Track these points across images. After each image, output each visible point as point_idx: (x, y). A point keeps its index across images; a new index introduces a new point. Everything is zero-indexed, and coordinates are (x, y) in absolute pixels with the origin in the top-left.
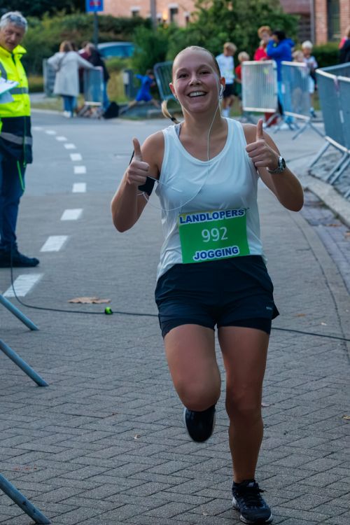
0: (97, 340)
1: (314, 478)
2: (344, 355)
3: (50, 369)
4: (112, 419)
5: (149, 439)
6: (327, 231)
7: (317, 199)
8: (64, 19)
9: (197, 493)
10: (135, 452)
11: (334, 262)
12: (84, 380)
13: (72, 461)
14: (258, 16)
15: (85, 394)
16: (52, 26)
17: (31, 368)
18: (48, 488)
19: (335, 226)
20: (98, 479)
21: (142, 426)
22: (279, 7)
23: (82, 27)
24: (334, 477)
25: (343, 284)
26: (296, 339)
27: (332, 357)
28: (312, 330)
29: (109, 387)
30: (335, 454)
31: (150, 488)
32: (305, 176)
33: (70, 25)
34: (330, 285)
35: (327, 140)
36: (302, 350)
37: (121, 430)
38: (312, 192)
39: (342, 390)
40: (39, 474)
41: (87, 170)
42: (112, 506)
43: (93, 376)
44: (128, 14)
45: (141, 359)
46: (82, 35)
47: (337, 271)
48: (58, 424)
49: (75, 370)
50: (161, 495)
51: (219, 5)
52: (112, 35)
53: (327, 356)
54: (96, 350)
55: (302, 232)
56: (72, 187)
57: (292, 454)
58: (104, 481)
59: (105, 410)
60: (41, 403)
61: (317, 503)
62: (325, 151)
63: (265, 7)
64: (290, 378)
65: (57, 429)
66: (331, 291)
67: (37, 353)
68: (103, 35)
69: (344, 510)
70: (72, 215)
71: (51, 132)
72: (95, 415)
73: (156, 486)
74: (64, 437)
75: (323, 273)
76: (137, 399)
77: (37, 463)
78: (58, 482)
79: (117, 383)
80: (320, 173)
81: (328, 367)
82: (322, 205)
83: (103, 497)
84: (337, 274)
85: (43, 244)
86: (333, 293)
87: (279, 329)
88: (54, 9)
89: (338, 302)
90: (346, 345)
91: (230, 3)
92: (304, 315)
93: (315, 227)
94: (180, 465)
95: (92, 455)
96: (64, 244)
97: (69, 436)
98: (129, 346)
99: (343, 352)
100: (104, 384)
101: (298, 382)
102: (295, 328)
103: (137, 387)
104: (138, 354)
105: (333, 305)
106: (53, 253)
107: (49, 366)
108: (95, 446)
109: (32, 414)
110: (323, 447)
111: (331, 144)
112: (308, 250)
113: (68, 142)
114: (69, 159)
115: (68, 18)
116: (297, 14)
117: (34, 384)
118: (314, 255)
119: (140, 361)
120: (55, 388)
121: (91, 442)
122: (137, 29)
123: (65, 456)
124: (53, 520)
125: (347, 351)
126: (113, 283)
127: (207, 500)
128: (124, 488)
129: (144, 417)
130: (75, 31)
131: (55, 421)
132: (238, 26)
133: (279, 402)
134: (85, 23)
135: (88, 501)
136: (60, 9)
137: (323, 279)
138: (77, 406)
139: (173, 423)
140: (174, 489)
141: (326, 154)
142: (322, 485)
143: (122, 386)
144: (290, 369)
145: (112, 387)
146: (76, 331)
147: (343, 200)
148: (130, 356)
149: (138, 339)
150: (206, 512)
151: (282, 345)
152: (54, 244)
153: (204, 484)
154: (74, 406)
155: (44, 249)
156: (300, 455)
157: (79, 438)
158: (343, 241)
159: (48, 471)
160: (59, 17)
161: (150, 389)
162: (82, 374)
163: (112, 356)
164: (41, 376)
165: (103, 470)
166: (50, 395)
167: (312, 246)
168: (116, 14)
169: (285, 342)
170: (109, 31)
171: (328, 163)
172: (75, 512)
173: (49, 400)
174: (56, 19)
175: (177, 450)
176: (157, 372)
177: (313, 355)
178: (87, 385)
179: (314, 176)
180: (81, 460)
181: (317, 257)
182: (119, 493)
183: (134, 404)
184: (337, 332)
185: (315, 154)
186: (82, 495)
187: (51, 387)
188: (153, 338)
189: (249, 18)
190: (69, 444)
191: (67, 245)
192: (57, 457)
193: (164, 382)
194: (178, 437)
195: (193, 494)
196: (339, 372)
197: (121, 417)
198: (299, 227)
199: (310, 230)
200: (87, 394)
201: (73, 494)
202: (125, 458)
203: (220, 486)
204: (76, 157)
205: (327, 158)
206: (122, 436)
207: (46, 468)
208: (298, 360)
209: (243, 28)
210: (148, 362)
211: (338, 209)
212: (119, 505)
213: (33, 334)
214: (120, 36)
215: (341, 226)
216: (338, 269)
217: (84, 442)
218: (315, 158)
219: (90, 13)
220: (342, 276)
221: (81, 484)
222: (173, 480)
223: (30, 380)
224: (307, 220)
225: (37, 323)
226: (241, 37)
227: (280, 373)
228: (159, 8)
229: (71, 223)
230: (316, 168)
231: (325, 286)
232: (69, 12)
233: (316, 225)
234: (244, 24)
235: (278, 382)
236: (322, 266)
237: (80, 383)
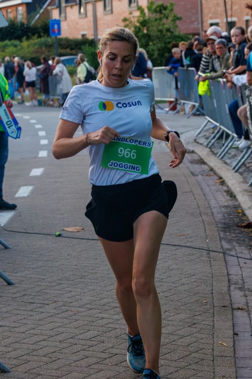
0: (48, 254)
1: (181, 340)
2: (208, 261)
3: (16, 273)
4: (54, 305)
5: (77, 317)
6: (204, 180)
7: (199, 158)
8: (36, 41)
9: (105, 351)
10: (68, 326)
11: (206, 200)
12: (37, 280)
13: (26, 333)
14: (164, 36)
15: (38, 289)
16: (28, 46)
17: (3, 273)
18: (10, 349)
19: (210, 176)
20: (42, 343)
21: (73, 308)
22: (178, 30)
23: (49, 46)
24: (194, 339)
25: (211, 214)
26: (177, 251)
27: (200, 262)
28: (188, 244)
29: (54, 284)
30: (196, 325)
31: (75, 348)
32: (192, 143)
33: (41, 45)
34: (202, 214)
35: (206, 119)
36: (181, 258)
37: (59, 311)
38: (196, 153)
39: (204, 283)
40: (5, 340)
41: (49, 142)
42: (50, 360)
43: (43, 277)
44: (79, 37)
45: (75, 265)
46: (49, 52)
47: (208, 206)
48: (19, 309)
49: (32, 274)
50: (82, 353)
51: (137, 29)
52: (68, 51)
53: (196, 261)
54: (47, 261)
55: (187, 180)
56: (38, 154)
57: (168, 325)
58: (46, 344)
59: (50, 299)
60: (9, 295)
61: (182, 356)
62: (205, 126)
63: (168, 30)
64: (171, 276)
65: (18, 312)
66: (203, 219)
67: (9, 263)
68: (62, 51)
69: (199, 360)
70: (37, 172)
71: (26, 117)
72: (43, 302)
73: (79, 347)
74: (22, 317)
75: (199, 207)
76: (71, 292)
77: (4, 334)
78: (17, 346)
79: (58, 281)
80: (202, 140)
81: (196, 269)
82: (202, 162)
83: (45, 354)
84: (208, 208)
85: (17, 192)
86: (204, 220)
87: (167, 244)
88: (30, 34)
89: (206, 226)
90: (209, 254)
91: (145, 28)
92: (183, 235)
93: (196, 177)
94: (96, 333)
95: (40, 328)
96: (30, 192)
97: (26, 317)
98: (68, 258)
99: (207, 259)
100: (50, 282)
101: (176, 279)
102: (177, 244)
103: (71, 284)
104: (74, 262)
105: (204, 227)
106: (24, 198)
107: (15, 271)
108: (42, 323)
109: (3, 303)
110: (189, 320)
111: (209, 121)
112: (190, 192)
113: (37, 124)
114: (37, 135)
115: (39, 39)
116: (190, 34)
117: (5, 283)
118: (194, 195)
119: (75, 267)
120: (19, 285)
121: (40, 320)
122: (83, 47)
123: (22, 329)
124: (12, 369)
125: (210, 258)
126: (61, 216)
127: (112, 355)
128: (59, 349)
129: (74, 303)
130: (44, 49)
131: (17, 307)
132: (151, 43)
133: (163, 292)
134: (50, 43)
135: (35, 357)
136: (34, 34)
137: (198, 211)
138: (32, 297)
139: (93, 307)
140: (91, 349)
141: (207, 128)
142: (186, 344)
143: (62, 284)
144: (172, 270)
145: (55, 284)
146: (34, 249)
147: (216, 158)
148: (69, 264)
149: (74, 253)
150: (110, 363)
151: (168, 255)
152: (24, 191)
153: (111, 345)
154: (30, 297)
155: (17, 195)
156: (173, 325)
157: (32, 317)
158: (214, 186)
159: (10, 339)
160: (33, 39)
161: (79, 285)
162: (37, 276)
163: (57, 264)
164: (9, 278)
165: (46, 337)
166: (15, 290)
167: (193, 190)
168: (71, 37)
169: (170, 253)
170: (66, 48)
171: (207, 134)
172: (26, 365)
173: (15, 293)
174: (31, 41)
175: (95, 324)
176: (85, 274)
177: (188, 261)
178: (39, 283)
179: (198, 143)
180: (32, 331)
181: (196, 197)
182: (55, 352)
183: (69, 295)
184: (204, 246)
185: (199, 128)
186: (31, 354)
187: (16, 285)
188: (84, 252)
189: (158, 38)
190: (25, 321)
191: (32, 192)
192: (17, 330)
193: (89, 281)
194: (96, 316)
195: (103, 352)
196: (204, 272)
197: (60, 304)
198: (186, 177)
199: (192, 179)
200: (39, 289)
201: (26, 353)
202: (61, 330)
203: (120, 347)
204: (42, 133)
205: (207, 130)
206: (60, 315)
207: (10, 337)
208: (177, 264)
209: (154, 44)
210: (80, 268)
211: (212, 164)
212: (55, 359)
213: (6, 251)
214: (74, 52)
215: (213, 176)
216: (209, 204)
217: (35, 320)
218: (199, 131)
219: (53, 37)
220: (211, 209)
221: (31, 347)
222: (91, 343)
223: (3, 280)
224: (191, 172)
225: (10, 244)
226: (153, 50)
227: (165, 273)
228: (100, 32)
229: (36, 177)
230: (199, 137)
231: (199, 215)
232: (40, 36)
233: (197, 176)
234: (155, 42)
235: (163, 279)
236: (199, 203)
237: (35, 282)
